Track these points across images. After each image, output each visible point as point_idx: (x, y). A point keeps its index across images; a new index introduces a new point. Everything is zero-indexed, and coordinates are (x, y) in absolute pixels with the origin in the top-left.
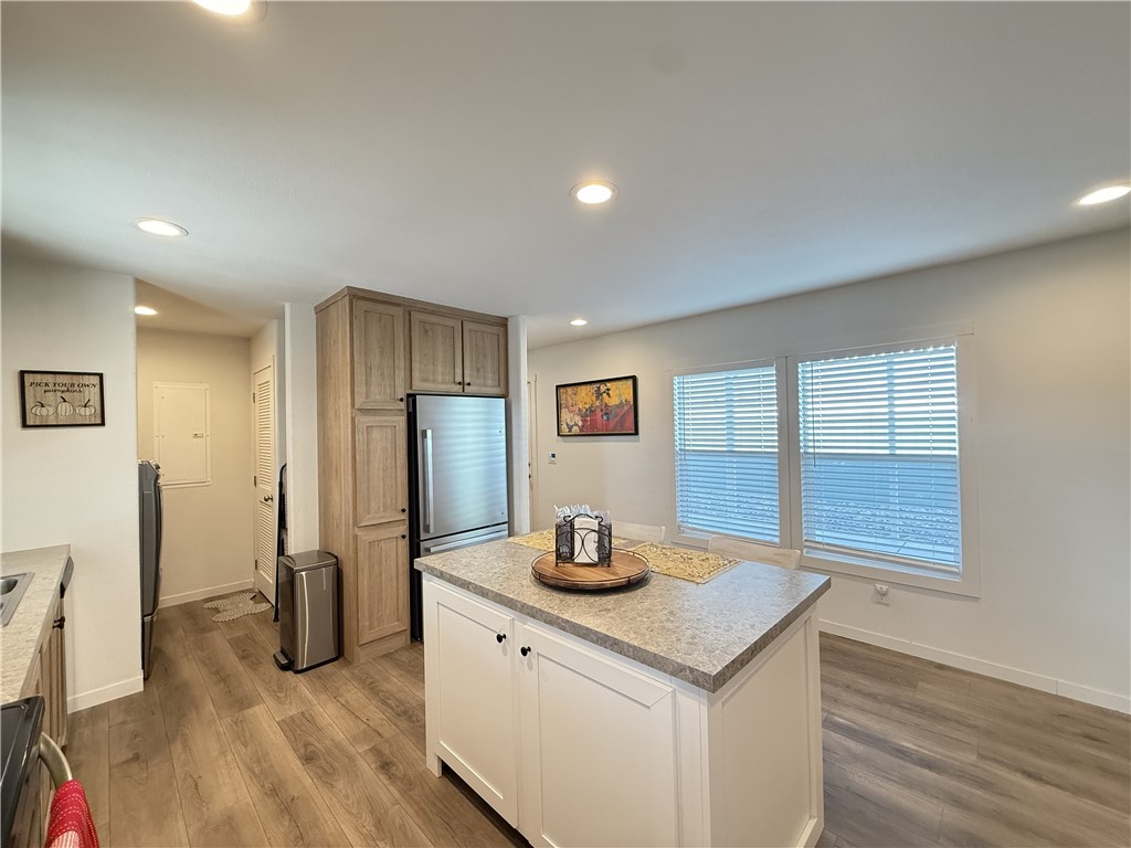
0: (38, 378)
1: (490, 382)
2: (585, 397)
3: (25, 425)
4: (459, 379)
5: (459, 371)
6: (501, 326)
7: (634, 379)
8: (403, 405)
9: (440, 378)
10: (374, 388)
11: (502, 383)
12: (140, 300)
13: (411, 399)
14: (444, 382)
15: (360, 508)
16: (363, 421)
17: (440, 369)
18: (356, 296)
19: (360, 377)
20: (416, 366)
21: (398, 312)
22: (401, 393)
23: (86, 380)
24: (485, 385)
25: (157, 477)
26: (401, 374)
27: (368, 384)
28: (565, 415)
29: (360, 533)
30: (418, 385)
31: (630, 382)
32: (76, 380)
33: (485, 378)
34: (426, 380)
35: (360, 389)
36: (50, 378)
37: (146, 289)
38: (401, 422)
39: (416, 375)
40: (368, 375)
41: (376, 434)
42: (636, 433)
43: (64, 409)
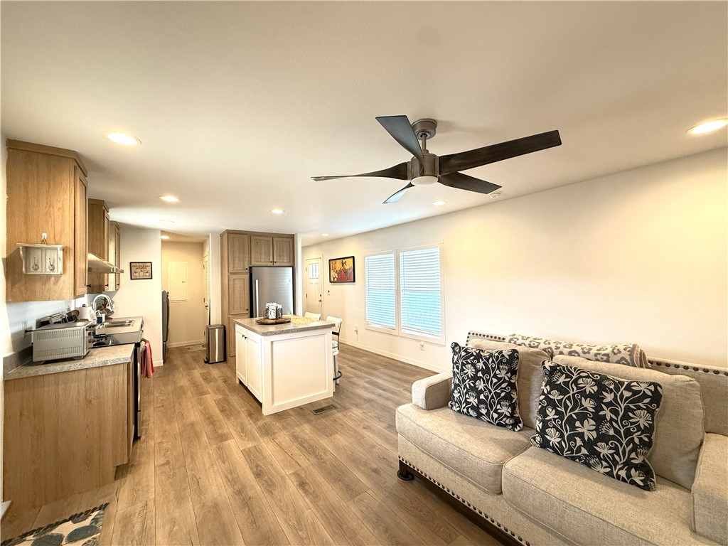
0: (135, 264)
1: (285, 261)
2: (338, 265)
3: (131, 279)
4: (271, 260)
5: (271, 257)
6: (292, 238)
7: (353, 257)
8: (248, 271)
9: (263, 261)
10: (236, 265)
11: (292, 261)
12: (162, 234)
13: (251, 268)
14: (265, 262)
15: (231, 308)
16: (232, 277)
17: (263, 257)
18: (229, 232)
19: (231, 261)
20: (253, 256)
21: (246, 237)
22: (247, 267)
23: (147, 264)
24: (283, 262)
25: (168, 296)
26: (247, 259)
27: (234, 264)
28: (332, 273)
29: (230, 317)
30: (254, 263)
31: (352, 259)
32: (145, 264)
33: (283, 260)
34: (257, 261)
35: (231, 266)
36: (137, 264)
37: (163, 232)
38: (247, 277)
39: (253, 259)
40: (234, 260)
41: (237, 282)
42: (354, 281)
43: (141, 273)
